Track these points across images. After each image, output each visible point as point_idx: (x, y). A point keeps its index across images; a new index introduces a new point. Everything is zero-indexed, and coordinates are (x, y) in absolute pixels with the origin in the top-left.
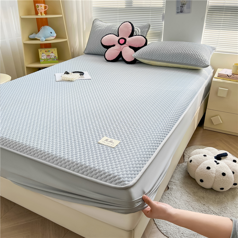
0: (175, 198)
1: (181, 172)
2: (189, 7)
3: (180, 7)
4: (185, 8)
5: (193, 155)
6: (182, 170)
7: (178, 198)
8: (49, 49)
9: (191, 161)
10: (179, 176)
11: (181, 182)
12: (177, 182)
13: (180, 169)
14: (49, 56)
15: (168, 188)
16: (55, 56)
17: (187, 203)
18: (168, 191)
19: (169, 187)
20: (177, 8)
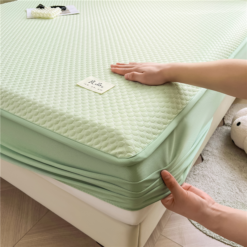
0: (213, 173)
1: (220, 138)
5: (240, 116)
6: (221, 136)
7: (217, 174)
9: (239, 124)
10: (217, 144)
11: (221, 152)
12: (215, 151)
13: (219, 134)
15: (203, 160)
17: (231, 181)
18: (202, 164)
19: (204, 158)
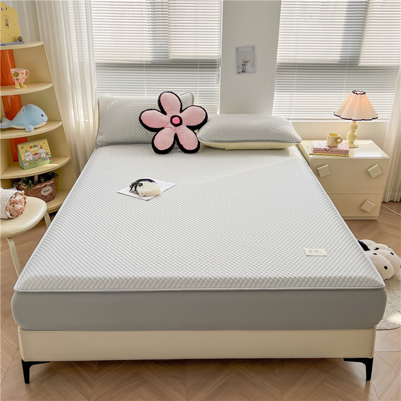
2: (254, 66)
3: (241, 66)
4: (248, 66)
8: (36, 143)
14: (37, 154)
16: (47, 153)
20: (238, 66)
